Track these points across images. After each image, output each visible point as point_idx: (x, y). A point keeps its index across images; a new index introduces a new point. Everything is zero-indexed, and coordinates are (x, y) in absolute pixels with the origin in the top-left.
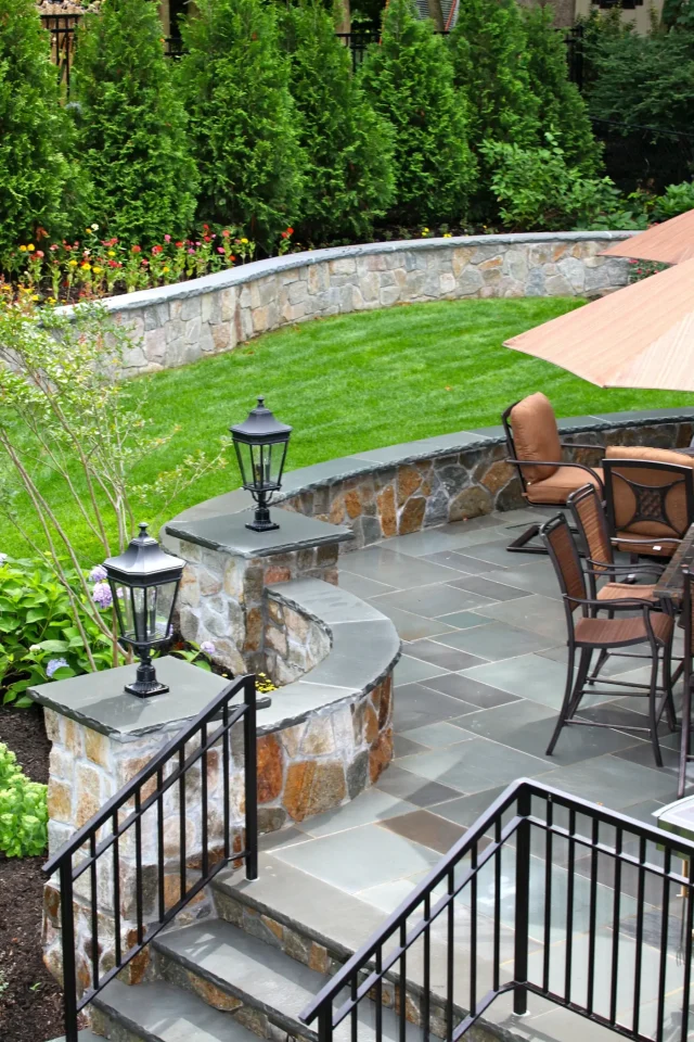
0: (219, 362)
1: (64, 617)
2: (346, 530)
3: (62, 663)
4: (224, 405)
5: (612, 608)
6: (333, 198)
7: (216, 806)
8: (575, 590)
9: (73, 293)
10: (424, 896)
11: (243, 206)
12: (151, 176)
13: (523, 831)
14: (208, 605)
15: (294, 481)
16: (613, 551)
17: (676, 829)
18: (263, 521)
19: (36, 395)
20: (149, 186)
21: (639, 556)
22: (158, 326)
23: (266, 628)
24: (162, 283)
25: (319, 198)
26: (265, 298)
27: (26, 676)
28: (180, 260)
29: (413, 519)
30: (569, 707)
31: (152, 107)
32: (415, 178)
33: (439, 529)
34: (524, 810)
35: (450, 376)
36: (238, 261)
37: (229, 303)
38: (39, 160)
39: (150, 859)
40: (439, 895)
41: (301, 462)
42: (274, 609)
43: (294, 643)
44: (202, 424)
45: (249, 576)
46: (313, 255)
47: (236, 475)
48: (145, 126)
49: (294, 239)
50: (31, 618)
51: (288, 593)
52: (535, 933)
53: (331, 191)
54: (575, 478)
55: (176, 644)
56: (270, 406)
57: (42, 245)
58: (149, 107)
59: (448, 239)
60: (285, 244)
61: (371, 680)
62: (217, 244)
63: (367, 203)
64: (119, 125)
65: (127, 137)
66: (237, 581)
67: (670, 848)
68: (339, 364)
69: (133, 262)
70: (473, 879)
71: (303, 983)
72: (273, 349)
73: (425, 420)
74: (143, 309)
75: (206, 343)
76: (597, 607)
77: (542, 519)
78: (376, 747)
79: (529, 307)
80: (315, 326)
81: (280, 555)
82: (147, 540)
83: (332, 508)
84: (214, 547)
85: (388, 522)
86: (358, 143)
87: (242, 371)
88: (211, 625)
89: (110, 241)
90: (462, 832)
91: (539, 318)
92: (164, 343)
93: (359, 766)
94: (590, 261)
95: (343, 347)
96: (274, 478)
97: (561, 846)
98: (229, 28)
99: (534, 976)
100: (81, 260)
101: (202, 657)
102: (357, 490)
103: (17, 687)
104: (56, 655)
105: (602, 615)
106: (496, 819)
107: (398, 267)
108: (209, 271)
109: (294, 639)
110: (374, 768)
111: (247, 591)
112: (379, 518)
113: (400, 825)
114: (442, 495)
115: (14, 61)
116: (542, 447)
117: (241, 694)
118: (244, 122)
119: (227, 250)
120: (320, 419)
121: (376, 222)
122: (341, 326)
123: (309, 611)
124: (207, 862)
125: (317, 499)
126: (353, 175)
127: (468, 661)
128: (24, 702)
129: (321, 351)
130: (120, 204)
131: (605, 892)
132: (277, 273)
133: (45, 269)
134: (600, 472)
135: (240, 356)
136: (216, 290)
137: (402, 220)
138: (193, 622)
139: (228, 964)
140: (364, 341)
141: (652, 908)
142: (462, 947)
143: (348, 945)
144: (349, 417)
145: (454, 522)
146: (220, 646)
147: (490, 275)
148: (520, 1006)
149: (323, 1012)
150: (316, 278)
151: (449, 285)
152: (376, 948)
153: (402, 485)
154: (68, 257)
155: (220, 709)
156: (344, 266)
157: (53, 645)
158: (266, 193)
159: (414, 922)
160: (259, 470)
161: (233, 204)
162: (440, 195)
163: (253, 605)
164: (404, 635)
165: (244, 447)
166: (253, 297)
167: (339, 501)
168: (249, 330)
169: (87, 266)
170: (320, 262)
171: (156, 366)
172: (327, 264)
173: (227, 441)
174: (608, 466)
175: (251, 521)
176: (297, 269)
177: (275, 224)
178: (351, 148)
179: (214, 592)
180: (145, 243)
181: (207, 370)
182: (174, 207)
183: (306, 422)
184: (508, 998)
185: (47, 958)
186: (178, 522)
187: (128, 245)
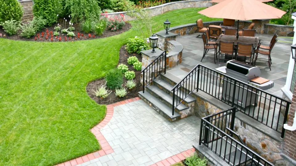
0: (162, 15)
1: (144, 44)
2: (177, 35)
3: (143, 49)
4: (162, 20)
5: (209, 45)
7: (161, 65)
8: (205, 42)
9: (145, 7)
10: (186, 77)
13: (199, 70)
14: (160, 43)
15: (171, 29)
16: (209, 38)
18: (167, 33)
19: (142, 18)
21: (213, 38)
22: (154, 11)
23: (167, 46)
24: (155, 6)
26: (167, 7)
27: (139, 50)
28: (157, 3)
29: (184, 34)
30: (204, 55)
33: (187, 35)
34: (199, 67)
35: (189, 17)
36: (164, 3)
37: (163, 8)
40: (188, 77)
41: (171, 27)
42: (168, 43)
44: (159, 22)
45: (165, 40)
47: (164, 28)
50: (140, 44)
51: (170, 42)
54: (205, 29)
55: (156, 47)
56: (168, 20)
57: (141, 1)
59: (189, 1)
60: (169, 1)
61: (180, 52)
66: (164, 40)
68: (176, 15)
69: (152, 3)
70: (192, 75)
71: (171, 86)
72: (168, 14)
73: (186, 22)
74: (153, 9)
75: (160, 13)
78: (180, 60)
80: (173, 11)
81: (169, 37)
82: (154, 35)
83: (175, 32)
84: (161, 36)
85: (181, 34)
87: (164, 16)
88: (160, 45)
90: (191, 70)
92: (155, 13)
95: (176, 13)
96: (168, 28)
100: (146, 3)
101: (159, 49)
102: (178, 30)
104: (142, 48)
106: (195, 69)
107: (183, 4)
108: (160, 4)
109: (170, 47)
110: (179, 62)
111: (165, 41)
113: (183, 69)
114: (187, 31)
116: (201, 25)
117: (165, 53)
119: (162, 2)
120: (173, 22)
122: (176, 11)
123: (172, 44)
124: (160, 72)
125: (173, 31)
127: (191, 50)
128: (139, 53)
129: (173, 14)
132: (168, 5)
133: (141, 4)
135: (164, 14)
136: (161, 7)
138: (158, 45)
140: (178, 13)
143: (177, 82)
144: (177, 22)
145: (189, 34)
146: (162, 48)
147: (194, 5)
148: (197, 91)
149: (174, 90)
150: (173, 5)
151: (189, 6)
152: (180, 83)
153: (183, 30)
154: (144, 3)
155: (162, 54)
156: (176, 4)
157: (142, 47)
159: (185, 80)
160: (167, 27)
163: (166, 43)
164: (184, 47)
165: (165, 25)
166: (165, 7)
167: (175, 31)
168: (165, 11)
169: (146, 4)
170: (174, 3)
171: (154, 15)
173: (163, 24)
174: (209, 28)
175: (166, 33)
176: (171, 4)
179: (161, 41)
181: (160, 16)
183: (172, 22)
185: (141, 82)
186: (157, 33)
187: (151, 1)
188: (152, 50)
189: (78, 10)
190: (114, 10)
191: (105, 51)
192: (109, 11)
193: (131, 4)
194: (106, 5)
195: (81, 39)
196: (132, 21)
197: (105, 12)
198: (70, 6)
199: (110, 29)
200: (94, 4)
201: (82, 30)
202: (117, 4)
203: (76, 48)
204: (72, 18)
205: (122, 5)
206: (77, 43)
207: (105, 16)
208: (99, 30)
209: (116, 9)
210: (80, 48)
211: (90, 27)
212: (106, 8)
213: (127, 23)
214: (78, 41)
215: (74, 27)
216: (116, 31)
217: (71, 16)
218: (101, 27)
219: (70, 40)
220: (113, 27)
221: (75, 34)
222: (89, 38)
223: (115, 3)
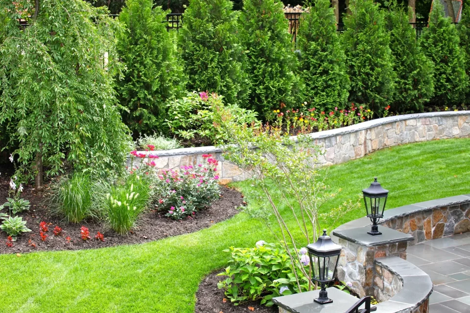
0: (357, 162)
1: (288, 268)
2: (410, 236)
3: (286, 288)
4: (358, 180)
6: (407, 93)
9: (295, 131)
11: (368, 95)
12: (330, 82)
14: (350, 266)
15: (389, 214)
18: (375, 231)
19: (281, 173)
20: (329, 86)
22: (331, 146)
23: (375, 277)
24: (333, 128)
25: (401, 93)
26: (377, 135)
27: (271, 293)
28: (341, 118)
29: (439, 233)
31: (331, 53)
32: (442, 85)
33: (450, 237)
35: (456, 171)
36: (366, 119)
37: (362, 137)
38: (282, 74)
41: (392, 206)
42: (378, 269)
43: (386, 284)
44: (349, 189)
45: (368, 254)
46: (398, 117)
47: (364, 211)
48: (328, 61)
49: (390, 110)
50: (274, 269)
51: (384, 262)
53: (406, 90)
55: (335, 282)
56: (379, 182)
57: (283, 110)
58: (330, 53)
59: (456, 112)
60: (386, 112)
61: (420, 301)
62: (357, 112)
63: (422, 96)
64: (317, 60)
65: (320, 65)
66: (363, 256)
68: (408, 165)
69: (321, 119)
72: (380, 157)
73: (445, 190)
74: (325, 138)
75: (352, 154)
80: (399, 148)
81: (382, 246)
82: (326, 237)
83: (404, 226)
84: (354, 241)
85: (428, 233)
86: (418, 70)
87: (367, 166)
88: (350, 275)
89: (312, 109)
92: (334, 153)
95: (411, 157)
96: (380, 213)
98: (364, 20)
100: (299, 117)
101: (346, 288)
102: (415, 219)
103: (267, 298)
104: (283, 285)
107: (434, 123)
108: (353, 123)
109: (386, 282)
111: (367, 261)
112: (424, 231)
114: (451, 222)
115: (273, 32)
117: (364, 304)
118: (370, 60)
119: (361, 114)
120: (400, 188)
121: (426, 104)
122: (409, 148)
123: (394, 271)
125: (398, 222)
126: (416, 83)
127: (461, 294)
128: (270, 304)
129: (400, 159)
130: (316, 94)
132: (382, 125)
133: (284, 121)
135: (366, 160)
136: (357, 131)
137: (437, 103)
138: (343, 273)
140: (419, 155)
144: (412, 188)
145: (456, 234)
146: (355, 284)
150: (399, 127)
151: (456, 131)
153: (435, 217)
154: (294, 116)
155: (354, 311)
156: (411, 122)
157: (283, 280)
158: (379, 90)
160: (375, 209)
161: (364, 95)
162: (453, 93)
163: (369, 267)
164: (434, 282)
165: (368, 199)
166: (372, 135)
167: (407, 223)
168: (370, 149)
169: (302, 120)
170: (401, 121)
171: (330, 163)
172: (404, 122)
173: (361, 196)
175: (370, 230)
176: (391, 123)
177: (382, 104)
178: (415, 72)
179: (352, 261)
180: (326, 110)
181: (352, 166)
182: (339, 95)
183: (394, 189)
186: (338, 230)
187: (319, 111)
188: (315, 294)
189: (45, 134)
190: (179, 138)
191: (143, 293)
192: (160, 141)
193: (245, 116)
194: (149, 118)
195: (52, 247)
196: (247, 182)
197: (145, 146)
198: (18, 120)
199: (164, 211)
200: (106, 114)
201: (59, 210)
202: (194, 117)
203: (29, 280)
204: (18, 164)
205: (211, 121)
206: (37, 261)
207: (146, 160)
208: (120, 215)
209: (186, 134)
210: (45, 280)
211: (87, 200)
212: (150, 131)
213: (227, 191)
214: (41, 254)
215: (29, 199)
216: (186, 217)
217: (16, 156)
218: (131, 202)
219: (9, 246)
220: (173, 203)
221: (29, 225)
222: (82, 243)
223: (186, 114)
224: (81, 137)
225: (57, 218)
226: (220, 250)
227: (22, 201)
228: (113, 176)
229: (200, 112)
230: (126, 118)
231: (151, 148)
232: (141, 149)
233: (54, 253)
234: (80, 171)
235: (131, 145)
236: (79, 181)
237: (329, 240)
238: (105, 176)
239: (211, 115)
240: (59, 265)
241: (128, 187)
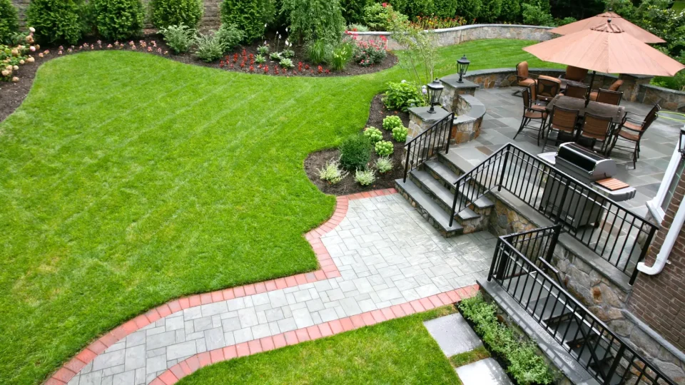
0: (455, 46)
1: (416, 95)
2: (478, 85)
3: (414, 104)
5: (534, 110)
7: (442, 138)
8: (527, 105)
9: (426, 27)
10: (484, 163)
13: (507, 154)
14: (446, 97)
15: (468, 73)
16: (536, 98)
17: (547, 162)
18: (460, 80)
19: (418, 48)
20: (446, 6)
21: (542, 100)
22: (444, 36)
23: (457, 103)
24: (445, 27)
25: (483, 12)
26: (467, 34)
27: (406, 106)
28: (450, 23)
29: (492, 86)
30: (521, 128)
32: (505, 10)
33: (497, 88)
34: (508, 149)
35: (505, 55)
36: (463, 25)
37: (459, 34)
39: (427, 146)
40: (486, 164)
41: (470, 70)
42: (460, 99)
44: (451, 58)
45: (455, 92)
46: (479, 25)
47: (457, 70)
49: (476, 21)
50: (409, 94)
51: (463, 97)
52: (505, 176)
53: (485, 11)
54: (530, 81)
55: (438, 104)
56: (466, 57)
57: (421, 16)
59: (510, 25)
60: (474, 22)
61: (478, 117)
62: (459, 20)
63: (493, 15)
66: (453, 93)
67: (540, 163)
68: (481, 50)
69: (440, 22)
70: (495, 162)
71: (454, 176)
72: (467, 45)
74: (440, 33)
75: (453, 42)
76: (531, 109)
77: (521, 89)
78: (477, 131)
79: (526, 42)
80: (477, 41)
81: (462, 89)
82: (437, 81)
84: (448, 85)
85: (486, 85)
87: (460, 49)
88: (445, 101)
89: (435, 17)
90: (492, 152)
91: (528, 44)
92: (444, 41)
93: (473, 133)
94: (542, 33)
95: (483, 46)
96: (464, 72)
97: (515, 158)
99: (504, 184)
101: (443, 107)
102: (480, 77)
103: (404, 108)
104: (413, 102)
105: (532, 111)
106: (502, 150)
107: (498, 30)
108: (456, 26)
109: (462, 106)
110: (475, 136)
111: (455, 95)
112: (484, 84)
113: (480, 149)
114: (498, 81)
116: (524, 74)
117: (451, 116)
119: (460, 22)
120: (475, 61)
121: (495, 20)
122: (483, 41)
123: (467, 101)
124: (438, 149)
125: (473, 78)
126: (491, 8)
127: (499, 117)
128: (406, 111)
129: (477, 47)
130: (439, 9)
131: (523, 171)
132: (471, 28)
133: (421, 22)
134: (536, 81)
135: (460, 46)
136: (457, 30)
137: (501, 19)
138: (442, 100)
139: (439, 170)
140: (487, 46)
141: (533, 176)
142: (489, 176)
143: (464, 170)
144: (481, 62)
145: (500, 87)
146: (447, 106)
147: (518, 34)
148: (499, 190)
149: (458, 183)
150: (479, 30)
151: (508, 35)
152: (471, 172)
153: (490, 78)
154: (426, 20)
155: (446, 119)
156: (486, 28)
157: (413, 100)
158: (471, 10)
159: (480, 168)
160: (462, 70)
161: (464, 12)
162: (510, 15)
163: (456, 98)
164: (487, 109)
165: (459, 65)
166: (465, 33)
167: (476, 79)
168: (463, 40)
169: (430, 22)
170: (481, 27)
171: (442, 45)
173: (456, 62)
174: (539, 80)
175: (458, 80)
176: (475, 28)
177: (472, 18)
179: (447, 94)
180: (443, 19)
181: (452, 48)
182: (451, 11)
184: (497, 187)
185: (402, 163)
186: (442, 79)
187: (439, 18)
188: (429, 108)
189: (304, 18)
190: (369, 26)
191: (346, 100)
192: (360, 27)
193: (402, 18)
194: (355, 15)
195: (304, 75)
196: (400, 51)
197: (352, 28)
198: (291, 11)
199: (359, 61)
200: (335, 11)
201: (308, 57)
202: (377, 16)
203: (292, 89)
204: (290, 33)
205: (385, 19)
206: (296, 81)
207: (352, 36)
208: (338, 62)
209: (373, 25)
210: (300, 90)
211: (322, 53)
212: (355, 21)
213: (389, 54)
214: (298, 78)
215: (294, 50)
216: (369, 65)
217: (289, 29)
218: (343, 56)
219: (284, 73)
220: (364, 58)
221: (293, 63)
222: (318, 73)
223: (373, 15)
224: (321, 21)
225: (307, 61)
226: (384, 83)
227: (291, 51)
228: (336, 43)
229: (380, 14)
230: (344, 14)
231: (355, 30)
232: (350, 30)
233: (305, 77)
234: (319, 38)
235: (345, 28)
236: (319, 43)
237: (438, 83)
238: (332, 42)
239: (386, 16)
240: (306, 84)
241: (343, 48)
